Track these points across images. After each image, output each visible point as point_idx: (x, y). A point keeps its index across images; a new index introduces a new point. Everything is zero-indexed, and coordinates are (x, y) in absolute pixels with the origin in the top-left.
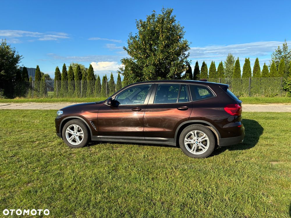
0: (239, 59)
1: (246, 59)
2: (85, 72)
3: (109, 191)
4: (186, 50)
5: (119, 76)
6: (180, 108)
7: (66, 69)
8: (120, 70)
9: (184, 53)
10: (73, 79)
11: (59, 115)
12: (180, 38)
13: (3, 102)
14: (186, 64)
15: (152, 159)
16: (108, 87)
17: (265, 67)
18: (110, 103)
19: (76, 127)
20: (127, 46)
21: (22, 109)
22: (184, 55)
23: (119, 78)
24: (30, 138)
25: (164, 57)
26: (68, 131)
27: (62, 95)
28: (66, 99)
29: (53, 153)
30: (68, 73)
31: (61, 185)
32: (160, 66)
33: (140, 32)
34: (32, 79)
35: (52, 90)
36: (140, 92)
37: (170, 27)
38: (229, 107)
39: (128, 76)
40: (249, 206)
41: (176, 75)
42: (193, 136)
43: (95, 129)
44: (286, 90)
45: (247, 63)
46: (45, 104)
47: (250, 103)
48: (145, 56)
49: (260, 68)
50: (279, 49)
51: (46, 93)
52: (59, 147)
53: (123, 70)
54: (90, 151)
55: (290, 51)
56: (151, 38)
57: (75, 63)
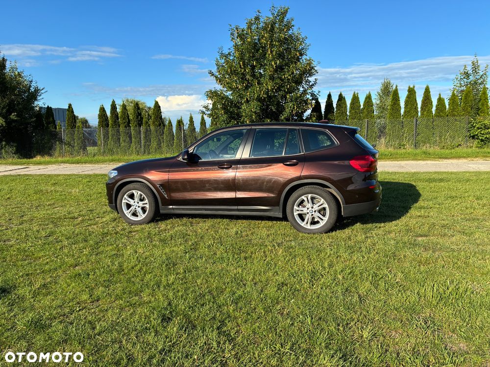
0: (398, 88)
1: (409, 87)
2: (147, 114)
3: (185, 271)
4: (311, 75)
5: (203, 119)
6: (288, 163)
7: (116, 108)
8: (204, 110)
9: (308, 80)
10: (128, 125)
11: (112, 177)
12: (301, 55)
13: (16, 164)
14: (311, 98)
15: (247, 236)
16: (184, 136)
17: (440, 100)
18: (186, 157)
19: (137, 193)
20: (214, 70)
21: (49, 173)
22: (308, 83)
23: (203, 123)
24: (69, 213)
25: (274, 87)
26: (126, 200)
27: (111, 152)
28: (117, 158)
29: (106, 231)
30: (119, 116)
31: (121, 266)
32: (270, 102)
33: (236, 46)
34: (62, 126)
35: (94, 144)
36: (232, 142)
37: (285, 38)
38: (357, 159)
39: (216, 118)
41: (296, 116)
43: (166, 196)
44: (473, 137)
45: (410, 94)
46: (84, 165)
47: (413, 160)
48: (244, 85)
49: (432, 103)
50: (466, 70)
51: (84, 149)
52: (113, 224)
53: (208, 109)
54: (159, 228)
55: (483, 72)
56: (253, 57)
57: (129, 99)
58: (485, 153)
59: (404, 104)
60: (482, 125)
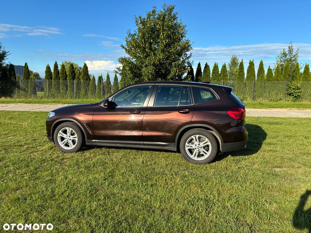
0: (243, 61)
1: (250, 61)
2: (78, 72)
3: (105, 198)
4: (188, 50)
5: (116, 76)
6: (182, 111)
7: (58, 67)
8: (117, 70)
9: (186, 53)
10: (65, 78)
11: (51, 117)
12: (182, 37)
14: (187, 65)
15: (151, 165)
16: (103, 87)
17: (269, 70)
18: (106, 104)
19: (69, 130)
20: (125, 44)
21: (9, 110)
22: (186, 56)
23: (116, 79)
24: (18, 142)
25: (164, 57)
26: (60, 134)
27: (53, 96)
28: (57, 100)
29: (44, 158)
30: (60, 72)
31: (53, 192)
32: (161, 67)
33: (139, 29)
34: (20, 77)
35: (42, 90)
36: (138, 94)
37: (172, 25)
38: (232, 110)
39: (125, 76)
40: (251, 213)
41: (177, 77)
42: (194, 141)
43: (90, 132)
44: (290, 95)
45: (251, 65)
46: (34, 105)
47: (253, 108)
48: (145, 55)
49: (264, 72)
50: (285, 51)
51: (35, 93)
52: (50, 152)
53: (120, 70)
54: (85, 156)
55: (295, 53)
56: (151, 37)
57: (67, 61)
58: (298, 105)
59: (247, 71)
60: (296, 87)
